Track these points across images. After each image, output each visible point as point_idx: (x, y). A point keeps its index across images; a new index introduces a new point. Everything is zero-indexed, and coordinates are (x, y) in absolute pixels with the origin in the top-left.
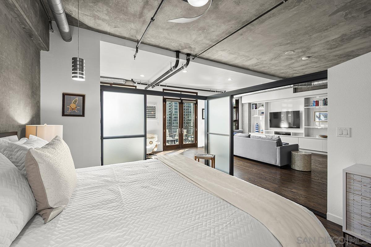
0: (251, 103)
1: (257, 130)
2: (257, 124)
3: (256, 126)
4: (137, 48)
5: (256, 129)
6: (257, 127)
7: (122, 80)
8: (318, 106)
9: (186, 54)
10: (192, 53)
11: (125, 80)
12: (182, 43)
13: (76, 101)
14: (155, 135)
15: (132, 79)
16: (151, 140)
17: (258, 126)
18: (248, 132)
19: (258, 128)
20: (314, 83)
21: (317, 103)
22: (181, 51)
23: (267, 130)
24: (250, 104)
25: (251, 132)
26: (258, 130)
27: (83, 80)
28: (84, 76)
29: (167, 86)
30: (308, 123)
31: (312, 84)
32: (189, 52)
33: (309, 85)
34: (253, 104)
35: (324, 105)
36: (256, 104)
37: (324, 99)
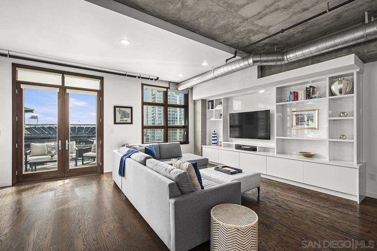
0: (206, 100)
1: (213, 142)
2: (214, 132)
3: (213, 135)
5: (213, 140)
6: (214, 137)
8: (298, 100)
17: (216, 135)
18: (202, 145)
19: (216, 138)
20: (288, 56)
21: (296, 96)
23: (228, 141)
24: (204, 101)
25: (206, 145)
26: (215, 142)
30: (283, 130)
31: (285, 57)
33: (280, 60)
34: (209, 101)
35: (306, 99)
36: (212, 101)
37: (307, 88)
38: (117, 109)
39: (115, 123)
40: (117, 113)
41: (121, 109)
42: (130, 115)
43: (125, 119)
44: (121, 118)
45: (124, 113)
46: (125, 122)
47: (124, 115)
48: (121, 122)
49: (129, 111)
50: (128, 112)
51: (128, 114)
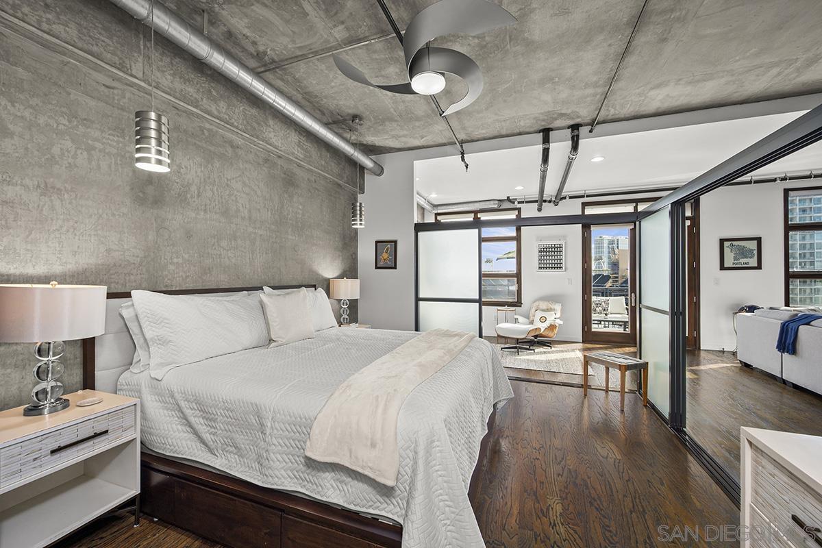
4: (463, 154)
7: (492, 202)
9: (568, 128)
10: (578, 121)
11: (497, 202)
12: (537, 115)
13: (387, 250)
14: (557, 304)
15: (508, 197)
16: (544, 314)
22: (550, 126)
27: (363, 227)
28: (363, 223)
29: (587, 196)
32: (571, 122)
38: (726, 244)
39: (722, 268)
40: (727, 251)
41: (735, 243)
42: (755, 252)
43: (743, 261)
44: (735, 259)
45: (742, 249)
46: (744, 266)
47: (743, 253)
48: (734, 266)
49: (753, 245)
50: (751, 248)
51: (751, 251)
